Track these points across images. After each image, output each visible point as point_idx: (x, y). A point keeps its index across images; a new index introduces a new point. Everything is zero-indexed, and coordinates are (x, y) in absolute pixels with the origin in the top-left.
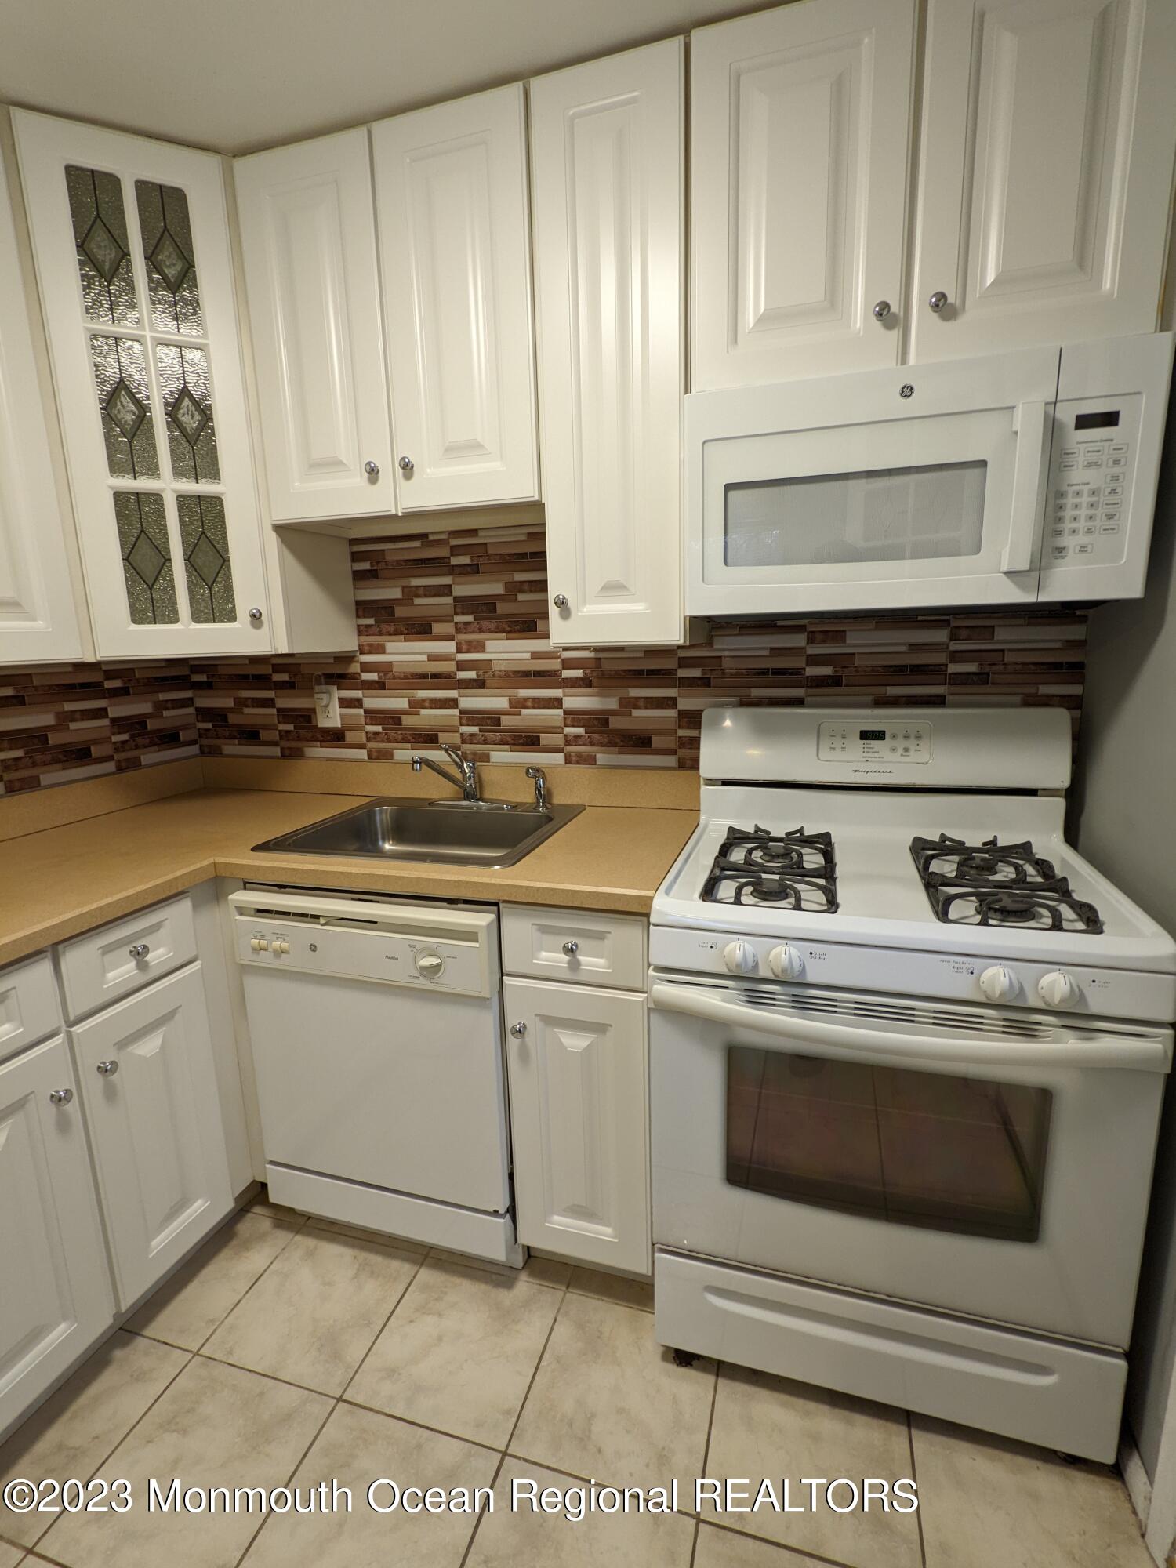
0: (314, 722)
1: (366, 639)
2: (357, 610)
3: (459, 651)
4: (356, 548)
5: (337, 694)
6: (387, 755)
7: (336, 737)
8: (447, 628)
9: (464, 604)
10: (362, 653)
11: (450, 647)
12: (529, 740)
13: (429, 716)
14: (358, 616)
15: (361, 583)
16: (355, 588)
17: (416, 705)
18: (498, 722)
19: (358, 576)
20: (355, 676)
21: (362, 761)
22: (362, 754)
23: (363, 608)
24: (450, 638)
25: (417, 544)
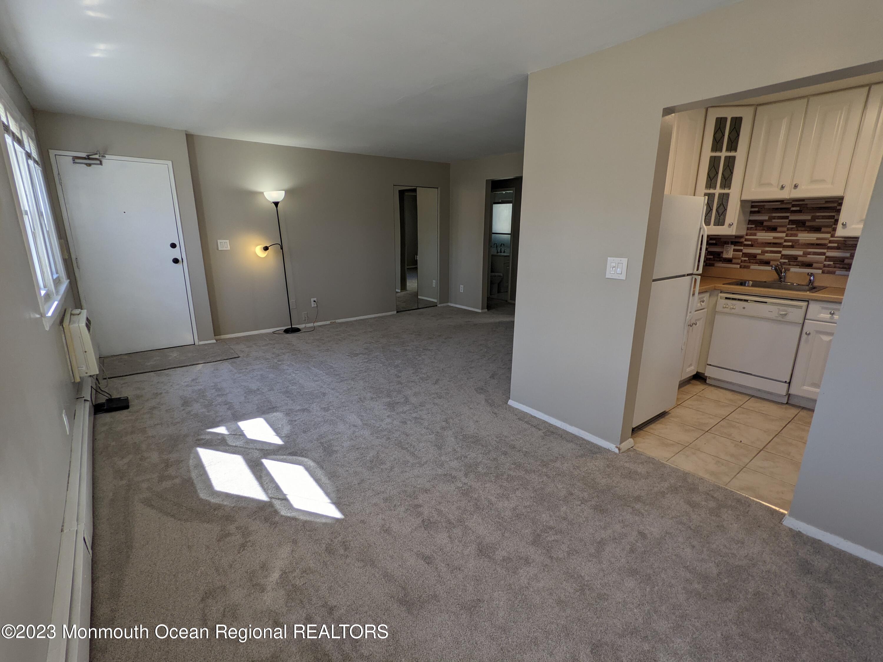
0: (721, 256)
1: (749, 231)
2: (748, 223)
3: (786, 236)
4: (753, 204)
5: (733, 247)
6: (748, 267)
7: (729, 261)
8: (785, 229)
9: (792, 222)
10: (747, 235)
11: (784, 235)
12: (809, 265)
13: (768, 256)
14: (748, 224)
15: (751, 214)
16: (750, 216)
17: (763, 253)
18: (797, 259)
19: (752, 212)
20: (742, 242)
21: (738, 268)
22: (738, 266)
23: (750, 222)
24: (784, 232)
25: (779, 203)
